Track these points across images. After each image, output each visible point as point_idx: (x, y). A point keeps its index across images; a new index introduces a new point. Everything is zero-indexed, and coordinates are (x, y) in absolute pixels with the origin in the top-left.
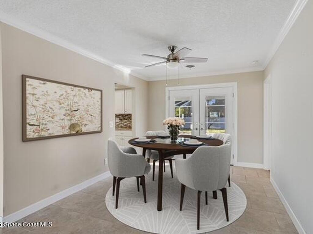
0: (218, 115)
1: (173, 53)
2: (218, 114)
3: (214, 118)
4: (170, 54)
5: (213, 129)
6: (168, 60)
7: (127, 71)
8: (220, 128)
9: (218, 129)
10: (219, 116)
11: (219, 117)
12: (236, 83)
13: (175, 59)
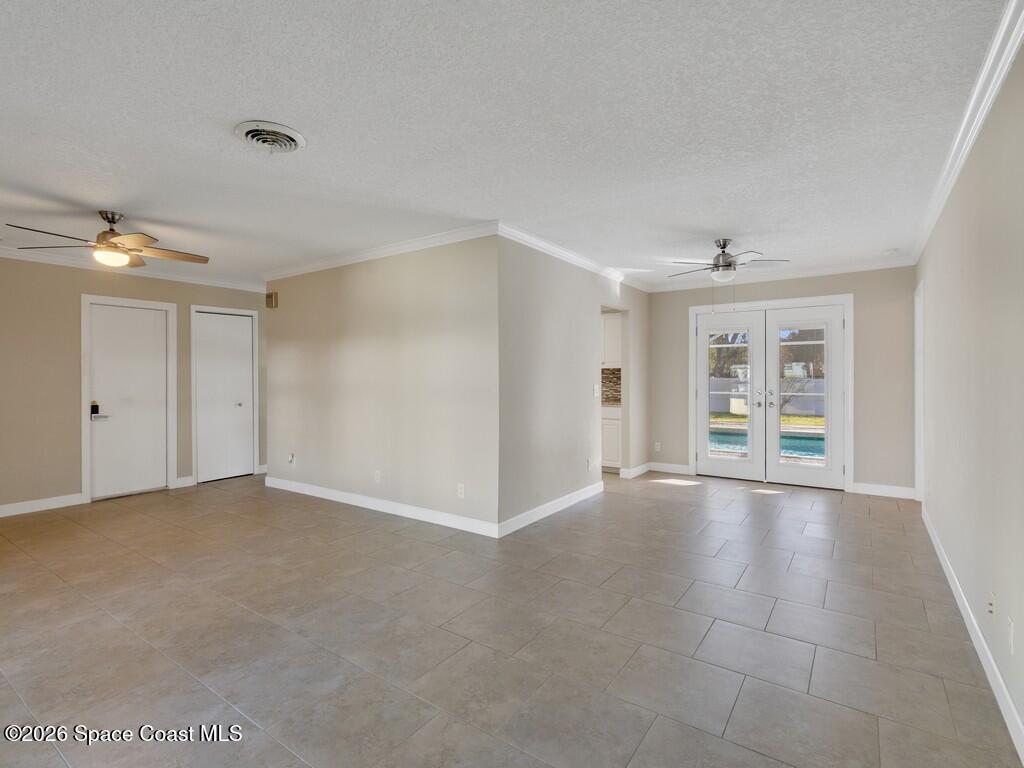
0: (809, 372)
1: (723, 252)
2: (806, 368)
3: (794, 379)
4: (719, 255)
5: (794, 415)
6: (716, 266)
7: (616, 276)
8: (813, 412)
9: (807, 416)
10: (812, 373)
11: (809, 376)
12: (852, 295)
13: (729, 265)
